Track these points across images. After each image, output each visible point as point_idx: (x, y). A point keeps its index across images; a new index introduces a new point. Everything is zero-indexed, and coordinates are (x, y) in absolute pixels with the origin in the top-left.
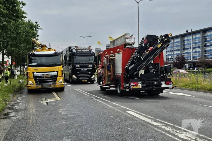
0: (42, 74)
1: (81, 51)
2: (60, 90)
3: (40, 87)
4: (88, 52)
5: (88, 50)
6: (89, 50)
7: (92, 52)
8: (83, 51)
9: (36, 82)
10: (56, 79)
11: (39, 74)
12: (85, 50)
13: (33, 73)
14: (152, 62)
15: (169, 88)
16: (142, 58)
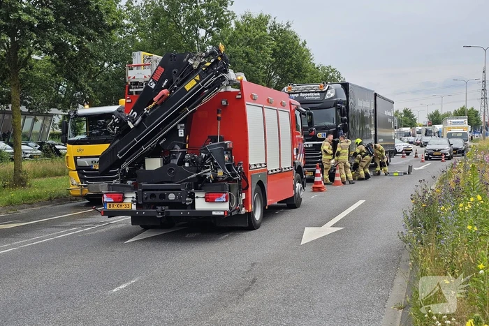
0: (92, 162)
1: (298, 95)
4: (316, 98)
5: (316, 92)
6: (319, 92)
7: (327, 97)
8: (304, 95)
11: (87, 162)
12: (310, 92)
14: (181, 134)
15: (214, 213)
16: (130, 123)
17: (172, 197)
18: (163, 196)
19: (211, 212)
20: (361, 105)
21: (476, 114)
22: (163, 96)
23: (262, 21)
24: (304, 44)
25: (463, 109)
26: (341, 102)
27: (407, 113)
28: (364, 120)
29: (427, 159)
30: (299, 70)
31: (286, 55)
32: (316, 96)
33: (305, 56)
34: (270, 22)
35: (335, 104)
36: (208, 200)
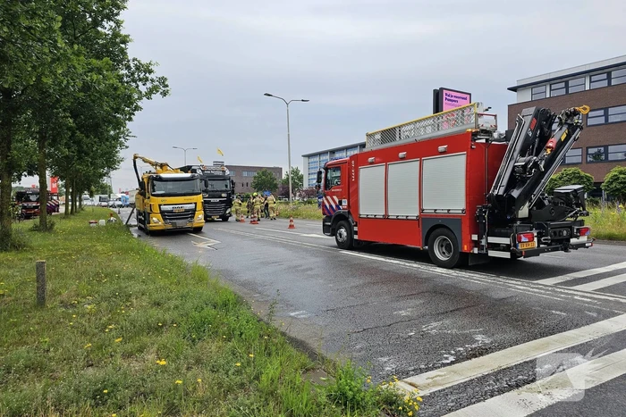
0: (173, 208)
1: (209, 172)
2: (198, 230)
3: (169, 226)
4: (220, 174)
5: (220, 171)
6: (222, 171)
7: (226, 174)
8: (213, 172)
9: (164, 219)
10: (194, 214)
11: (169, 208)
13: (160, 205)
15: (587, 244)
17: (565, 233)
18: (561, 234)
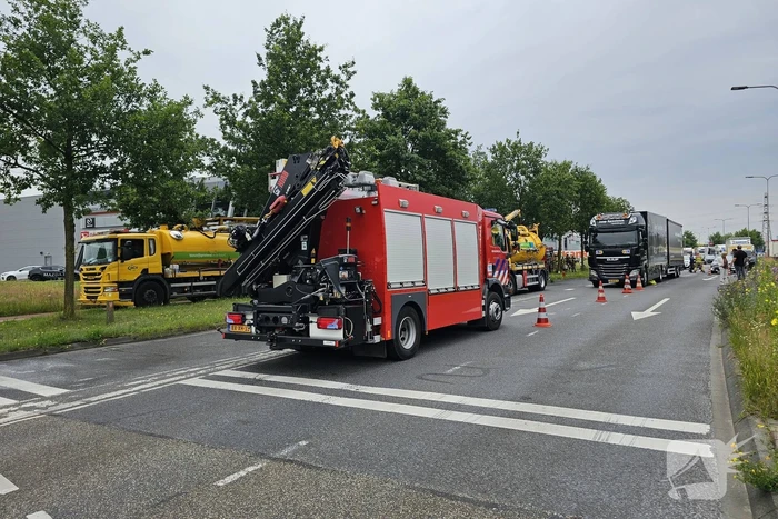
1: (605, 222)
4: (621, 224)
5: (620, 219)
6: (623, 219)
7: (630, 223)
8: (611, 222)
12: (615, 219)
14: (304, 246)
15: (325, 343)
16: (247, 235)
17: (284, 320)
18: (276, 320)
19: (322, 341)
20: (657, 229)
21: (758, 234)
22: (279, 203)
23: (566, 166)
24: (600, 182)
25: (744, 230)
26: (642, 227)
27: (689, 235)
28: (659, 241)
29: (713, 272)
30: (597, 202)
31: (586, 191)
32: (622, 222)
33: (601, 191)
34: (573, 166)
35: (636, 228)
36: (319, 326)
